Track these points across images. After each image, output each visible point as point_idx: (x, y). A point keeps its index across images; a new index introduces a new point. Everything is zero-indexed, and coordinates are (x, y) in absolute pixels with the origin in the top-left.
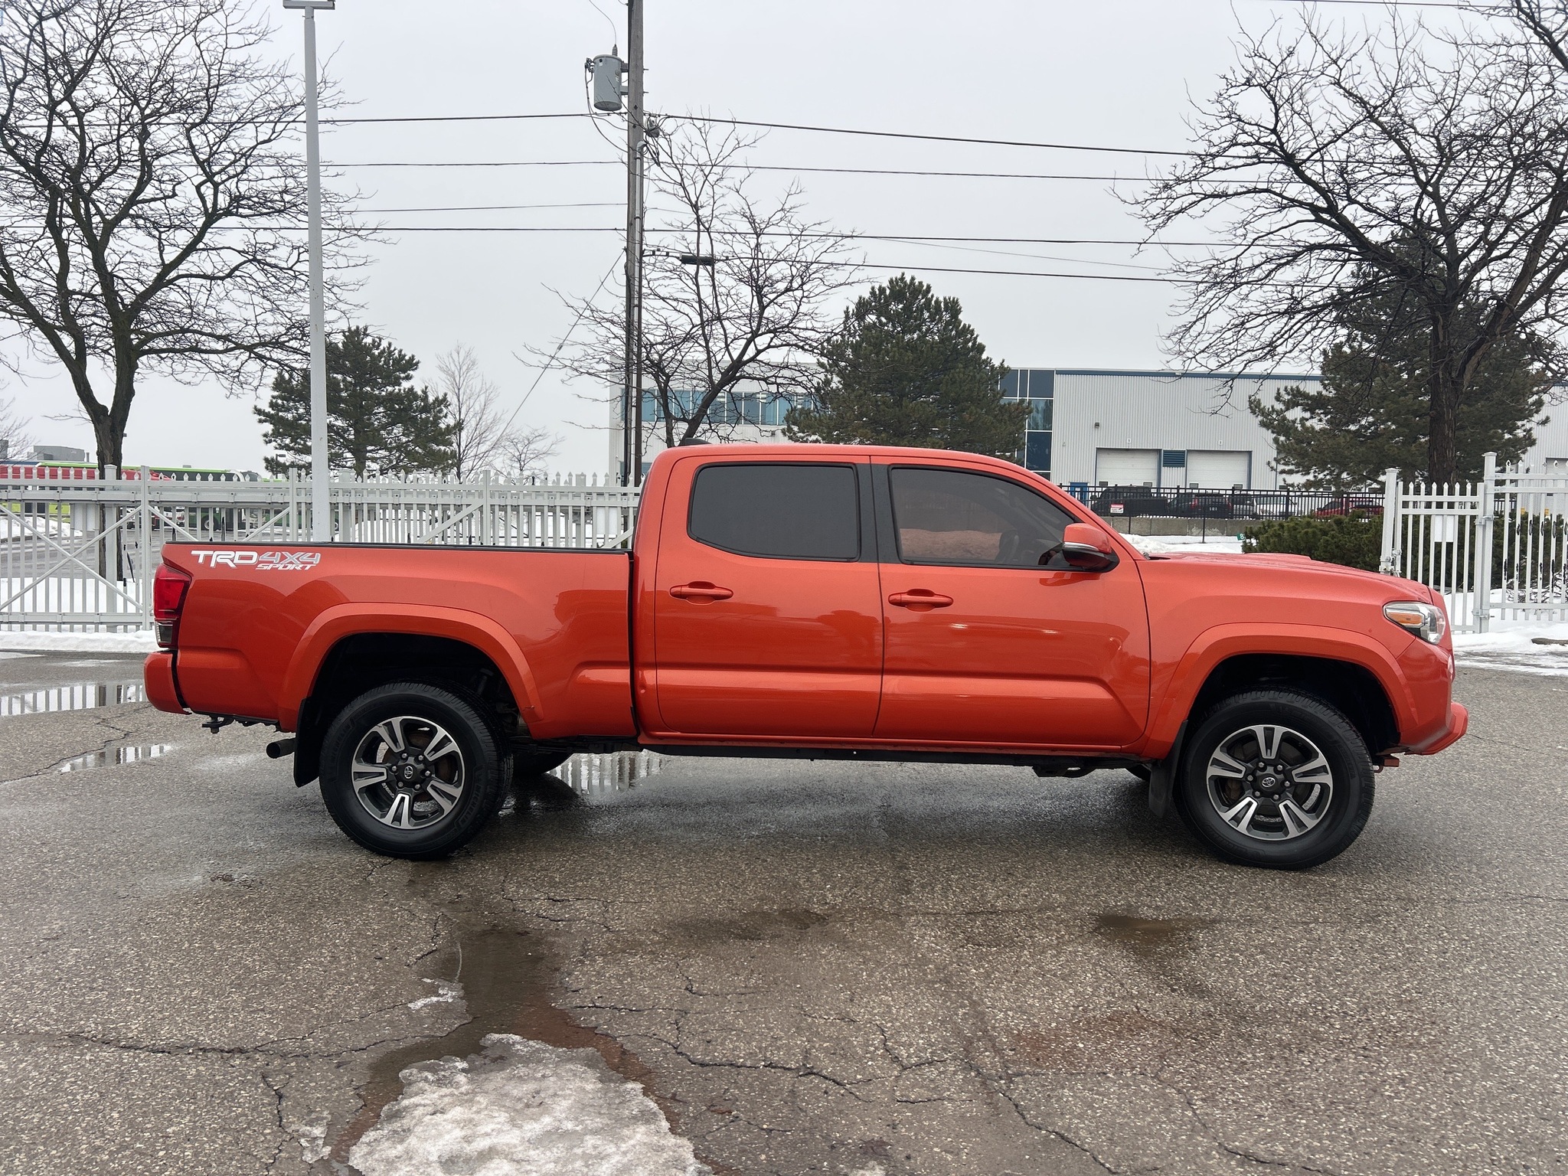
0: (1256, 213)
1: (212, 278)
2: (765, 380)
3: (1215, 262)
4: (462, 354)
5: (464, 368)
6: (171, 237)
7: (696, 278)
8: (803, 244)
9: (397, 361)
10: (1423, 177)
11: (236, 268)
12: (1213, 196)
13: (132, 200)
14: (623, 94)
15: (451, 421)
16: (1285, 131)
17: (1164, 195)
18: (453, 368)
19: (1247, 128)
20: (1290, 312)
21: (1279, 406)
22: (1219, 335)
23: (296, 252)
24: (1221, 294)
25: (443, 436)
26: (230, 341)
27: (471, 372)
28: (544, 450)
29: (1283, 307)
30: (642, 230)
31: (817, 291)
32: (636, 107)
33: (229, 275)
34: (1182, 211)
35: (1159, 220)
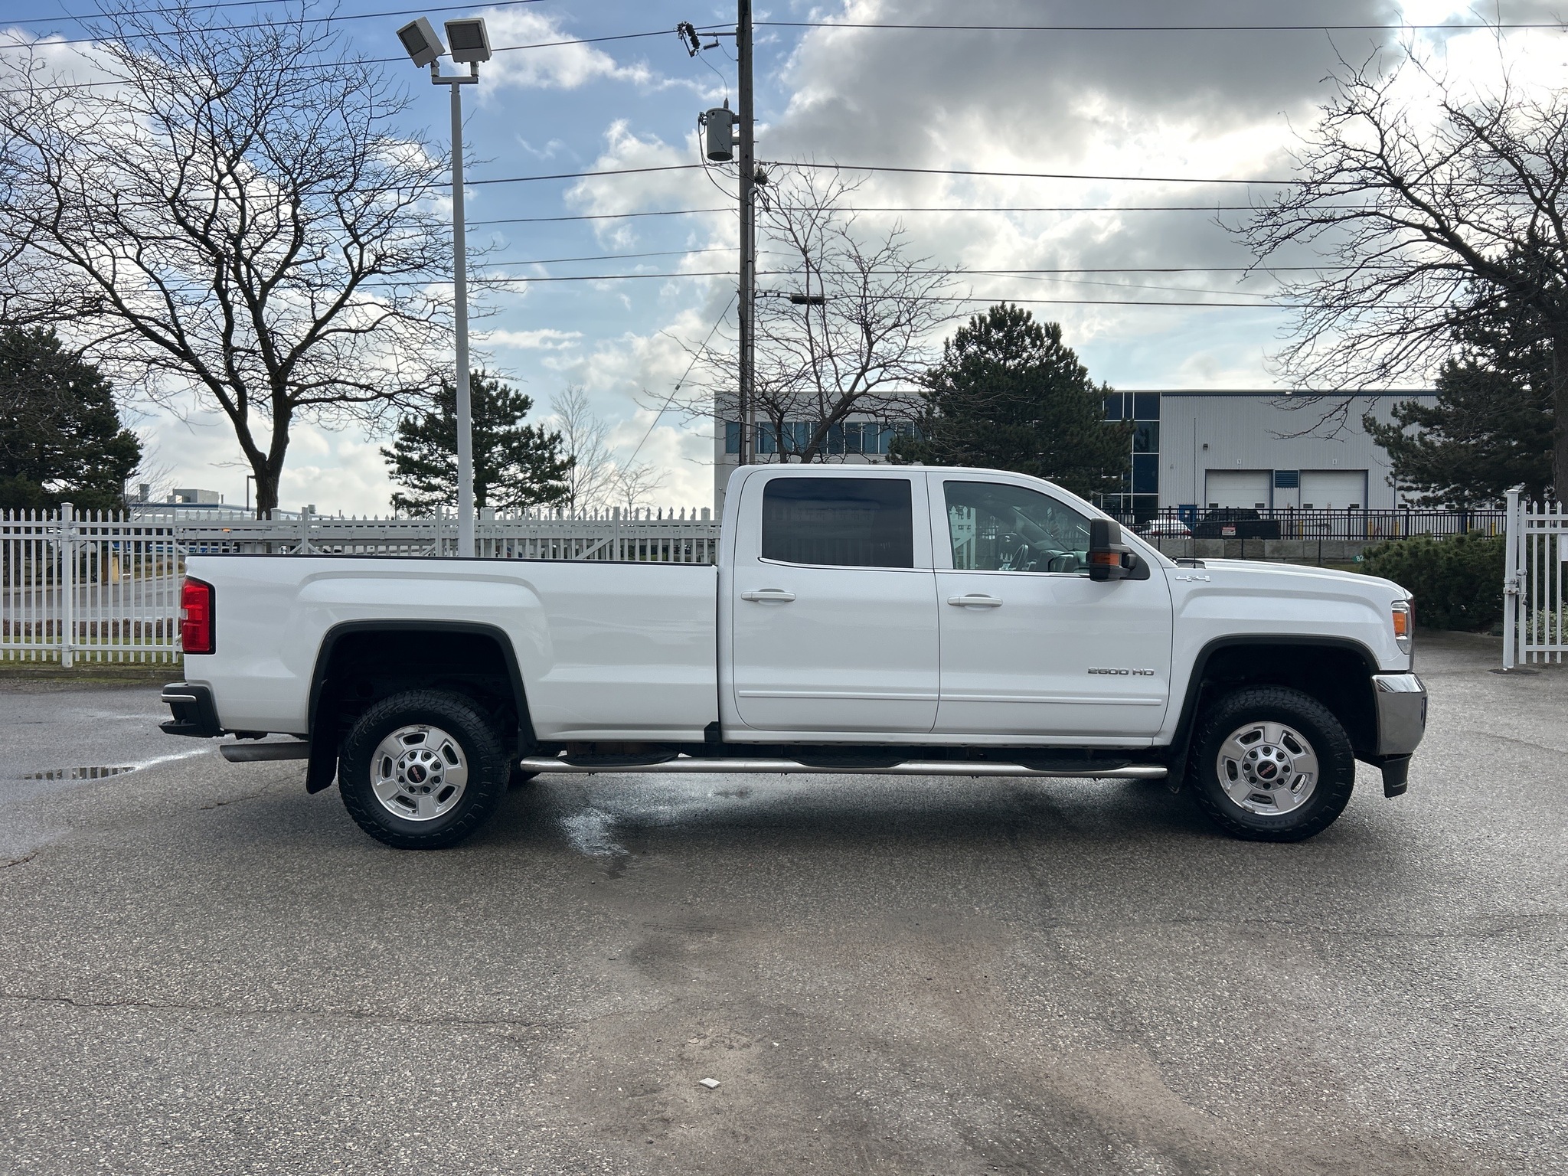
0: (1363, 236)
1: (356, 332)
2: (874, 413)
3: (1324, 285)
4: (574, 394)
5: (577, 407)
6: (321, 295)
7: (807, 318)
8: (910, 281)
9: (513, 401)
10: (1538, 194)
11: (378, 322)
12: (1320, 221)
13: (287, 263)
14: (735, 144)
15: (565, 457)
16: (1392, 154)
17: (1270, 222)
18: (566, 407)
19: (1353, 154)
20: (1403, 332)
21: (1395, 423)
22: (1329, 357)
23: (431, 305)
24: (1331, 316)
25: (557, 471)
26: (372, 389)
27: (583, 411)
28: (652, 483)
29: (1396, 327)
30: (754, 273)
31: (924, 326)
32: (747, 157)
33: (372, 329)
34: (1288, 236)
35: (1267, 247)
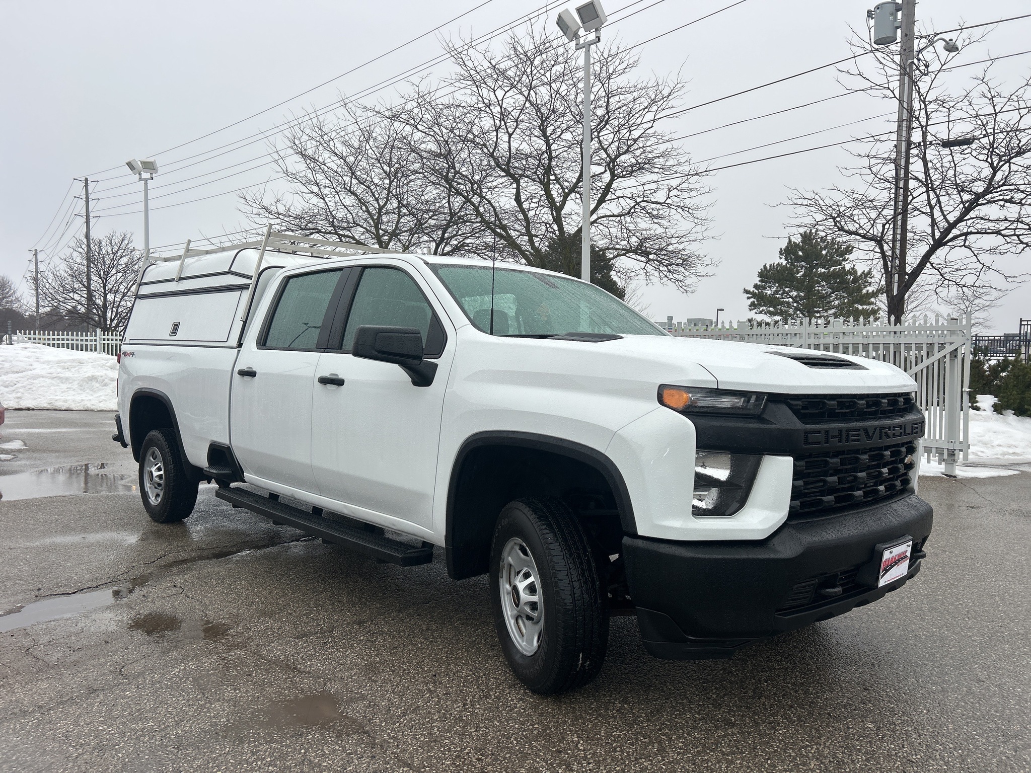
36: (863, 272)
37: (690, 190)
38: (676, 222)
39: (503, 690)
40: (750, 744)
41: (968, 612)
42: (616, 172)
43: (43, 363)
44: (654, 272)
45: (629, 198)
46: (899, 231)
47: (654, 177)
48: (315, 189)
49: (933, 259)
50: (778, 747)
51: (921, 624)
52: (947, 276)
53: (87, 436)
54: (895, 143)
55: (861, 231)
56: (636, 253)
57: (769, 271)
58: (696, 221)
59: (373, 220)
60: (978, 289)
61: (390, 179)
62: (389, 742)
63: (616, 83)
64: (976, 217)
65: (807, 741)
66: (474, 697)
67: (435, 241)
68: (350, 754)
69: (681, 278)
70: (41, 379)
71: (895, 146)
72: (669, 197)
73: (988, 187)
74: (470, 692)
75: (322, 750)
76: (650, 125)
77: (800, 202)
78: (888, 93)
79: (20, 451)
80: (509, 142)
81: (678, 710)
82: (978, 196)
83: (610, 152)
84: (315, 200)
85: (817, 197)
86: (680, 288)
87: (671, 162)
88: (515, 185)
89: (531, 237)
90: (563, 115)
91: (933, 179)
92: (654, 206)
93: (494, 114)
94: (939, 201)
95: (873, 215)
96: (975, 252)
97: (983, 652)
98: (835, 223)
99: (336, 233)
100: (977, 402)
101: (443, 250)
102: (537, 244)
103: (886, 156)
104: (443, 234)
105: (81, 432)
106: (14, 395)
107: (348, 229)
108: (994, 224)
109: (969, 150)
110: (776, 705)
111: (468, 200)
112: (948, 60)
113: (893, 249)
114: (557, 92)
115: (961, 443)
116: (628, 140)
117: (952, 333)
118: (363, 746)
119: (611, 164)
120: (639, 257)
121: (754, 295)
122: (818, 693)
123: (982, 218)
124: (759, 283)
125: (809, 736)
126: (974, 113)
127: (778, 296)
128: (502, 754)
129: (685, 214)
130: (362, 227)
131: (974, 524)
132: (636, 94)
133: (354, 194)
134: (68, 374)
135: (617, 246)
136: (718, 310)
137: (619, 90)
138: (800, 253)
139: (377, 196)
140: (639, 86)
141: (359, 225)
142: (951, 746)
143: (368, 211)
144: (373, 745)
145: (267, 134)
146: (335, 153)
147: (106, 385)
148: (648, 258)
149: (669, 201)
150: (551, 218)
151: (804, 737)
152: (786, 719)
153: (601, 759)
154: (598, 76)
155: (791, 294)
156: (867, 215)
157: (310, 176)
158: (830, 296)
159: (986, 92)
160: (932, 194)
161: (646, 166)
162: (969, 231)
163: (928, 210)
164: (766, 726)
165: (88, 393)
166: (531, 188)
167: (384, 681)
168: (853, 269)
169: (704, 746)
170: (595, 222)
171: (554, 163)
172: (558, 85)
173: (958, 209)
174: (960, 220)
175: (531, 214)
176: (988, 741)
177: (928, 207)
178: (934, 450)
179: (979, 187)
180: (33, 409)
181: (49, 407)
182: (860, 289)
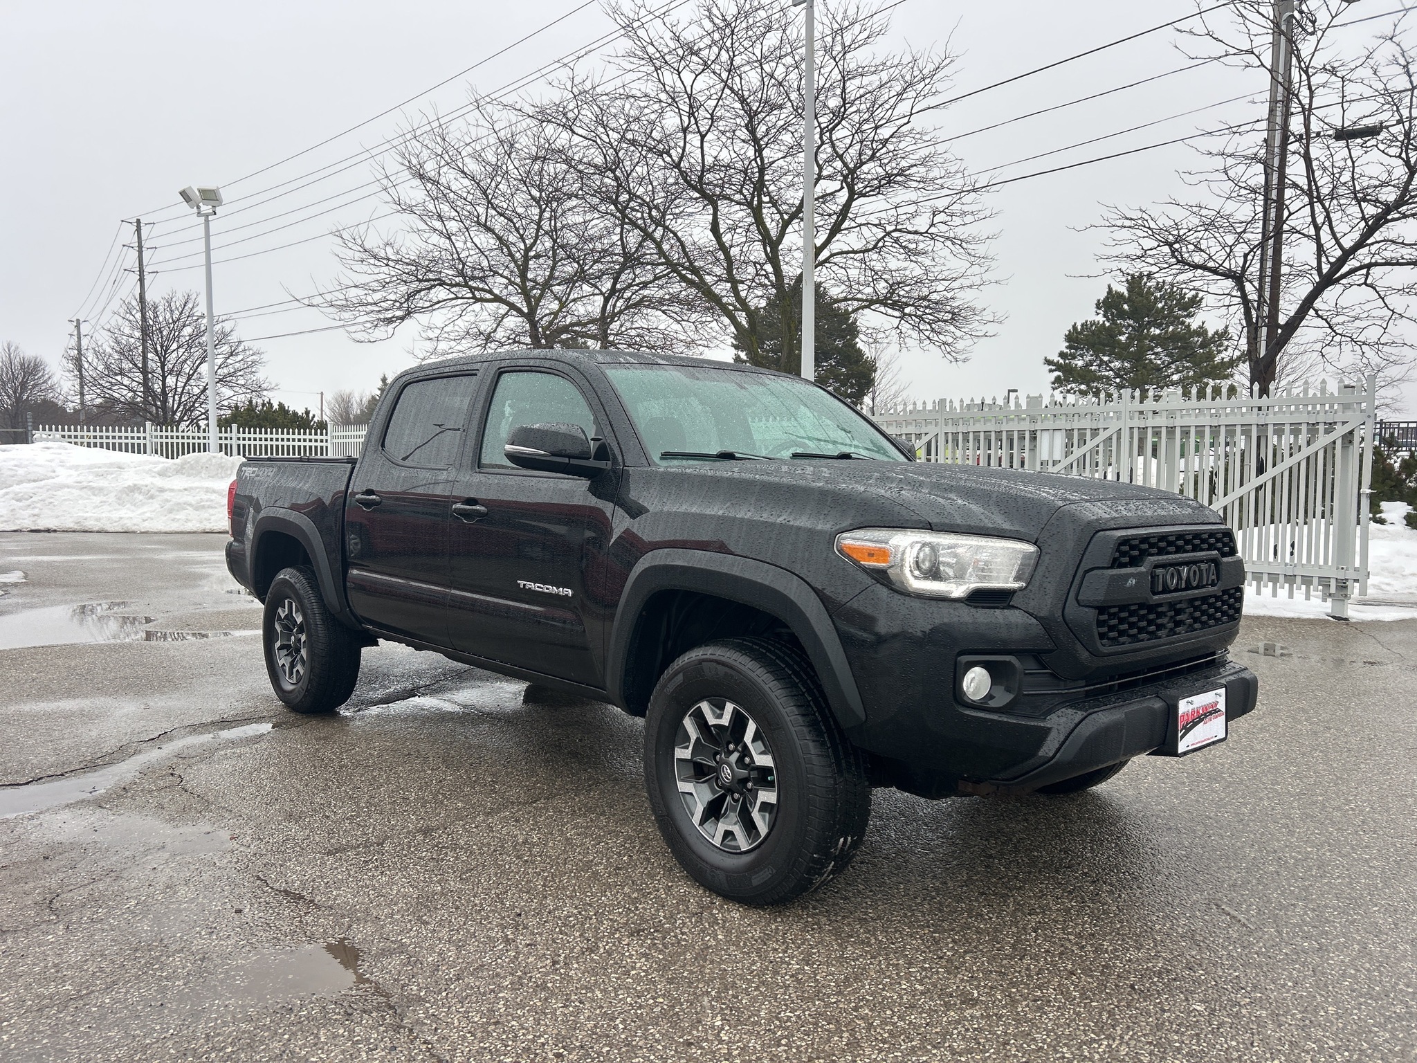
36: (1216, 333)
37: (965, 214)
38: (942, 261)
39: (620, 940)
40: (999, 1036)
41: (1363, 822)
42: (856, 188)
43: (70, 468)
44: (910, 332)
45: (875, 225)
46: (1269, 264)
47: (913, 196)
48: (438, 225)
49: (1318, 304)
50: (1044, 1041)
51: (1287, 840)
52: (1339, 329)
53: (115, 566)
54: (1265, 134)
55: (1211, 264)
56: (886, 305)
57: (1081, 333)
58: (973, 259)
59: (518, 266)
60: (1386, 348)
61: (540, 207)
62: (426, 1024)
63: (855, 59)
64: (1384, 241)
65: (1093, 1032)
66: (572, 951)
67: (602, 293)
68: (358, 1042)
69: (950, 340)
70: (66, 490)
71: (1265, 141)
72: (932, 225)
73: (1402, 195)
74: (569, 942)
75: (317, 1036)
76: (906, 120)
77: (1119, 223)
78: (1251, 59)
79: (15, 585)
80: (702, 148)
81: (889, 977)
82: (1388, 208)
83: (848, 160)
84: (435, 238)
85: (1146, 217)
86: (948, 355)
87: (935, 173)
88: (710, 209)
89: (734, 283)
90: (780, 107)
91: (1319, 184)
92: (910, 236)
93: (680, 107)
94: (1328, 217)
95: (1230, 239)
96: (1382, 294)
97: (1386, 885)
98: (1173, 252)
99: (466, 285)
100: (1381, 512)
101: (614, 306)
102: (743, 294)
103: (1249, 152)
104: (614, 284)
105: (108, 560)
106: (30, 511)
107: (482, 279)
108: (1410, 251)
109: (1373, 142)
110: (1048, 969)
111: (648, 236)
112: (1341, 9)
113: (1260, 291)
114: (772, 76)
115: (1356, 569)
116: (872, 141)
117: (1346, 407)
118: (382, 1029)
119: (850, 177)
120: (890, 311)
121: (1059, 367)
122: (1116, 950)
123: (1393, 242)
124: (1065, 350)
125: (1096, 1024)
126: (1381, 87)
127: (1093, 368)
128: (596, 1047)
129: (956, 249)
130: (501, 275)
131: (1374, 688)
132: (884, 76)
133: (489, 230)
134: (102, 483)
135: (859, 296)
136: (1009, 391)
137: (860, 70)
138: (1126, 307)
139: (521, 232)
140: (888, 64)
141: (499, 274)
142: (1331, 1043)
143: (511, 254)
144: (397, 1028)
145: (374, 152)
146: (463, 172)
147: (152, 497)
148: (903, 312)
149: (933, 230)
150: (763, 255)
151: (1089, 1026)
152: (1062, 994)
153: (754, 1057)
154: (828, 50)
155: (1112, 365)
156: (1220, 239)
157: (431, 207)
158: (1168, 366)
159: (1398, 55)
160: (1318, 207)
161: (899, 178)
162: (1373, 261)
163: (1312, 232)
164: (1027, 1006)
165: (128, 509)
166: (733, 213)
167: (441, 924)
168: (1201, 327)
169: (924, 1039)
170: (827, 260)
171: (767, 177)
172: (773, 64)
173: (1357, 228)
174: (1360, 244)
175: (734, 251)
176: (1394, 1036)
177: (1312, 226)
178: (1316, 581)
179: (1389, 195)
180: (55, 531)
181: (76, 527)
182: (1210, 357)
